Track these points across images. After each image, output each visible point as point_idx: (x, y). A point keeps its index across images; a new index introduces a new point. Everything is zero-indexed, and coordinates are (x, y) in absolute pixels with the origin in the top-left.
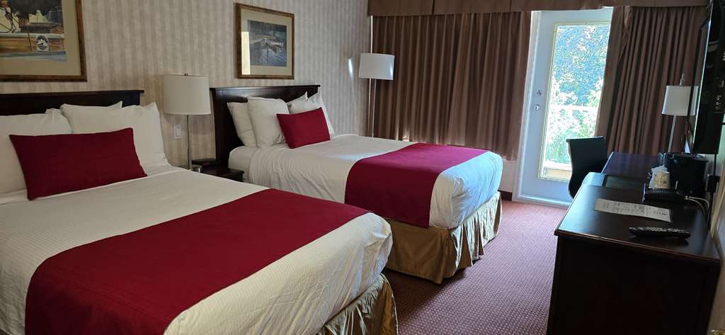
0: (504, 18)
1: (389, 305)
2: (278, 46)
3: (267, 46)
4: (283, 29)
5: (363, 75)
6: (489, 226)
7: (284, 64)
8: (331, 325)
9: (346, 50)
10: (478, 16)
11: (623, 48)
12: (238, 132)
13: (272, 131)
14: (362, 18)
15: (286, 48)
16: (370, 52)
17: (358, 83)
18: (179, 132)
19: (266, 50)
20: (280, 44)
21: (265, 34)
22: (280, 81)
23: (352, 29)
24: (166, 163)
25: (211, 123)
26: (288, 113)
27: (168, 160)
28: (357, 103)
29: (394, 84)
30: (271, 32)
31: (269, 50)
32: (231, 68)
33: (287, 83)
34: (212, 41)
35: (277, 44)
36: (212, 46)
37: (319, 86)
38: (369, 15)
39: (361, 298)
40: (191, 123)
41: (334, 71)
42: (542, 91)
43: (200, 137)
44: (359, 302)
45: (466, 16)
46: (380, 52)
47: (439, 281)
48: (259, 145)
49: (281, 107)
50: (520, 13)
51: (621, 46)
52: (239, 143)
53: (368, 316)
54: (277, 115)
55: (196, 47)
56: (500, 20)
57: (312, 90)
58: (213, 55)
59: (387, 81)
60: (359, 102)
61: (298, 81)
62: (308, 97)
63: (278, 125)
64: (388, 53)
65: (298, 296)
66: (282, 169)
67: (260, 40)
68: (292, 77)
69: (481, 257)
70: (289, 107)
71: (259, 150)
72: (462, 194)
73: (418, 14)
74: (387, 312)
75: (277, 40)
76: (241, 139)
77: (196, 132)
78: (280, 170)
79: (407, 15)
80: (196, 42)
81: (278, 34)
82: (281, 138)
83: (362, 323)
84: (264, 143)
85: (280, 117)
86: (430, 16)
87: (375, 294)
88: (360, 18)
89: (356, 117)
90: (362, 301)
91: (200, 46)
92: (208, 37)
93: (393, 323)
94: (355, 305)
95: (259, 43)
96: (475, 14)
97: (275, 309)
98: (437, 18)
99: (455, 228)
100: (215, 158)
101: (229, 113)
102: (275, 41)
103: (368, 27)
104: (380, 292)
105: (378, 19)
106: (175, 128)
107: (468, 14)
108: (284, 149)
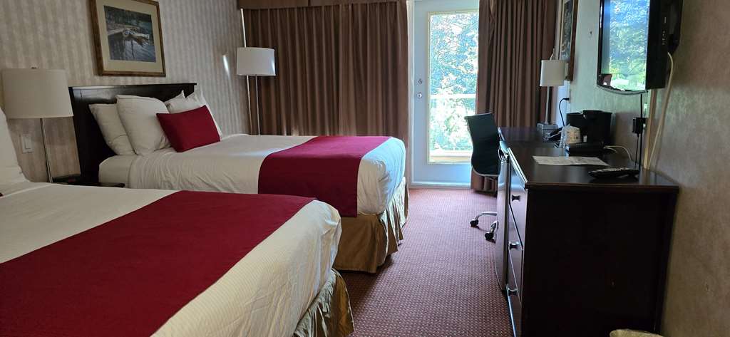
0: (381, 9)
1: (343, 300)
2: (144, 38)
3: (130, 37)
4: (147, 18)
5: (240, 72)
6: (401, 209)
7: (153, 60)
8: (299, 330)
9: (219, 45)
10: (355, 7)
11: (491, 33)
12: (107, 139)
13: (154, 134)
14: (232, 11)
15: (153, 40)
16: (243, 46)
17: (236, 81)
18: (29, 143)
19: (130, 42)
20: (146, 36)
21: (126, 23)
22: (150, 78)
23: (223, 22)
24: (23, 179)
25: (70, 130)
26: (168, 113)
27: (26, 176)
28: (237, 103)
29: (275, 81)
30: (134, 22)
31: (134, 42)
32: (88, 62)
33: (158, 81)
34: (61, 29)
35: (143, 35)
36: (62, 36)
37: (196, 84)
38: (239, 8)
39: (321, 296)
40: (46, 130)
41: (209, 68)
42: (423, 80)
43: (58, 148)
44: (319, 300)
45: (344, 7)
46: (256, 45)
47: (373, 271)
48: (137, 153)
49: (158, 106)
50: (396, 3)
51: (489, 32)
52: (111, 152)
53: (327, 315)
54: (157, 114)
55: (41, 37)
56: (378, 10)
57: (188, 89)
58: (64, 47)
59: (267, 78)
60: (239, 102)
61: (171, 78)
62: (186, 96)
63: (160, 126)
64: (265, 46)
65: (272, 299)
66: (174, 175)
67: (121, 30)
68: (163, 75)
69: (402, 241)
70: (168, 106)
71: (140, 157)
72: (385, 177)
73: (293, 6)
74: (343, 308)
75: (142, 31)
76: (113, 148)
77: (51, 142)
78: (172, 177)
79: (280, 7)
80: (41, 28)
81: (142, 24)
82: (164, 141)
83: (324, 323)
84: (144, 148)
85: (160, 117)
86: (306, 8)
87: (331, 290)
88: (230, 11)
89: (237, 119)
90: (322, 299)
91: (46, 35)
92: (56, 24)
93: (349, 319)
94: (316, 305)
95: (121, 33)
96: (352, 5)
97: (253, 317)
98: (314, 10)
99: (382, 213)
100: (80, 173)
101: (93, 117)
102: (138, 31)
103: (239, 22)
104: (335, 286)
105: (250, 12)
106: (22, 138)
107: (345, 6)
108: (171, 154)
